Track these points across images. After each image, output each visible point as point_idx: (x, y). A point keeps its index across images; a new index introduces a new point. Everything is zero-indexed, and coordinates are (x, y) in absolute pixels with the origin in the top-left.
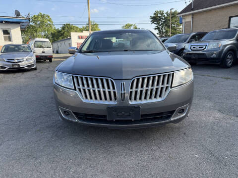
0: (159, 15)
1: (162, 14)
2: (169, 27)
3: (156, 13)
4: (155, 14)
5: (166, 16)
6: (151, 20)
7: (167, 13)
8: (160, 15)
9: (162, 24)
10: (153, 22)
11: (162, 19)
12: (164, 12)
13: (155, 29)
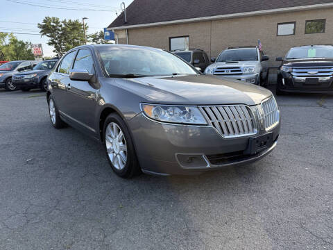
0: (52, 24)
1: (57, 23)
2: (70, 43)
3: (47, 20)
4: (45, 21)
5: (63, 26)
6: (41, 30)
7: (64, 22)
8: (55, 24)
9: (59, 37)
10: (45, 34)
11: (59, 30)
12: (60, 20)
13: (50, 44)
